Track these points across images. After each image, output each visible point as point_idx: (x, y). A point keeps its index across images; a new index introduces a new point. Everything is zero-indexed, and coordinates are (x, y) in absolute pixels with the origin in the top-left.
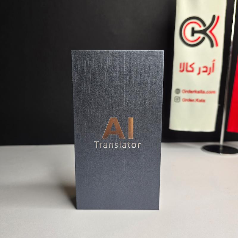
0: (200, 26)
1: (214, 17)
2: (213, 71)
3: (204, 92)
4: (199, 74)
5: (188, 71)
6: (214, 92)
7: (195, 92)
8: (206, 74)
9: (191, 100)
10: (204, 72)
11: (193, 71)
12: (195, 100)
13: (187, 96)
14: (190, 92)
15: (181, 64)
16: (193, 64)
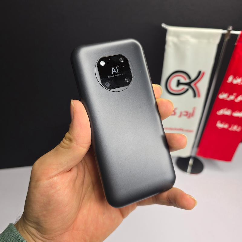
0: (185, 79)
1: (200, 73)
2: (192, 116)
3: (182, 130)
6: (190, 131)
10: (185, 115)
11: (175, 114)
16: (176, 109)
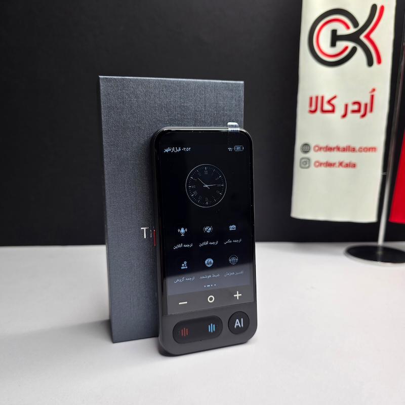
0: (348, 27)
1: (374, 7)
2: (371, 110)
3: (354, 150)
4: (344, 116)
5: (323, 111)
6: (373, 149)
7: (338, 149)
8: (358, 115)
9: (329, 165)
10: (354, 111)
11: (333, 111)
12: (337, 165)
13: (323, 157)
14: (329, 149)
15: (311, 99)
16: (335, 97)
